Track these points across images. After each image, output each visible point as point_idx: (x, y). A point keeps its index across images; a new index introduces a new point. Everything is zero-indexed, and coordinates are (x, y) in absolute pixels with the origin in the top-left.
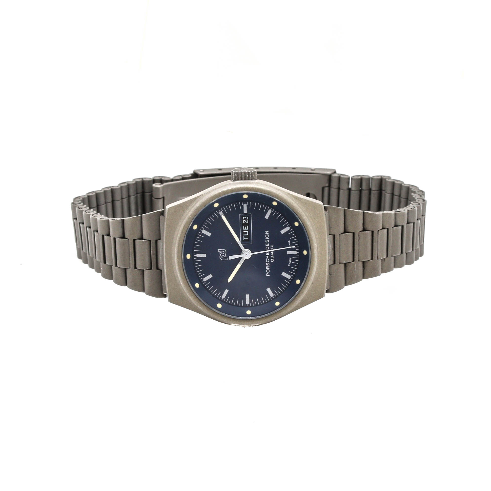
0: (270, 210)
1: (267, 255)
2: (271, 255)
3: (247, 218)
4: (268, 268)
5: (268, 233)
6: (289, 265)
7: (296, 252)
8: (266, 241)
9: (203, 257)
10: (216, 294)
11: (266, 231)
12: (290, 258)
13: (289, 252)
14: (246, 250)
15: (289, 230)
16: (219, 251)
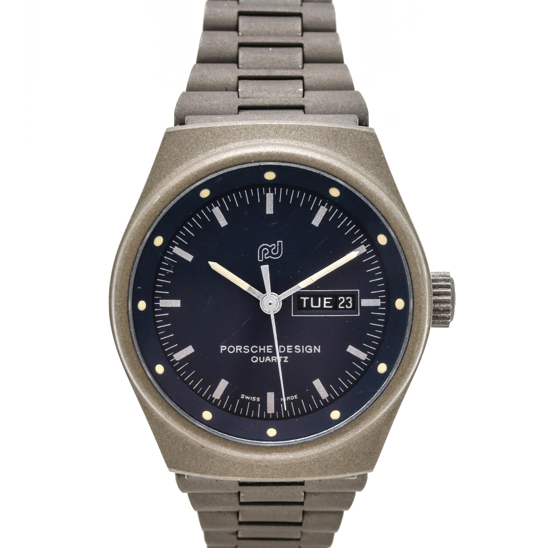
0: (367, 357)
1: (266, 348)
2: (267, 357)
3: (349, 305)
4: (237, 349)
5: (315, 352)
6: (243, 396)
7: (272, 412)
8: (297, 348)
9: (267, 207)
10: (182, 233)
11: (319, 346)
12: (259, 398)
13: (273, 396)
14: (280, 302)
15: (320, 398)
16: (278, 244)
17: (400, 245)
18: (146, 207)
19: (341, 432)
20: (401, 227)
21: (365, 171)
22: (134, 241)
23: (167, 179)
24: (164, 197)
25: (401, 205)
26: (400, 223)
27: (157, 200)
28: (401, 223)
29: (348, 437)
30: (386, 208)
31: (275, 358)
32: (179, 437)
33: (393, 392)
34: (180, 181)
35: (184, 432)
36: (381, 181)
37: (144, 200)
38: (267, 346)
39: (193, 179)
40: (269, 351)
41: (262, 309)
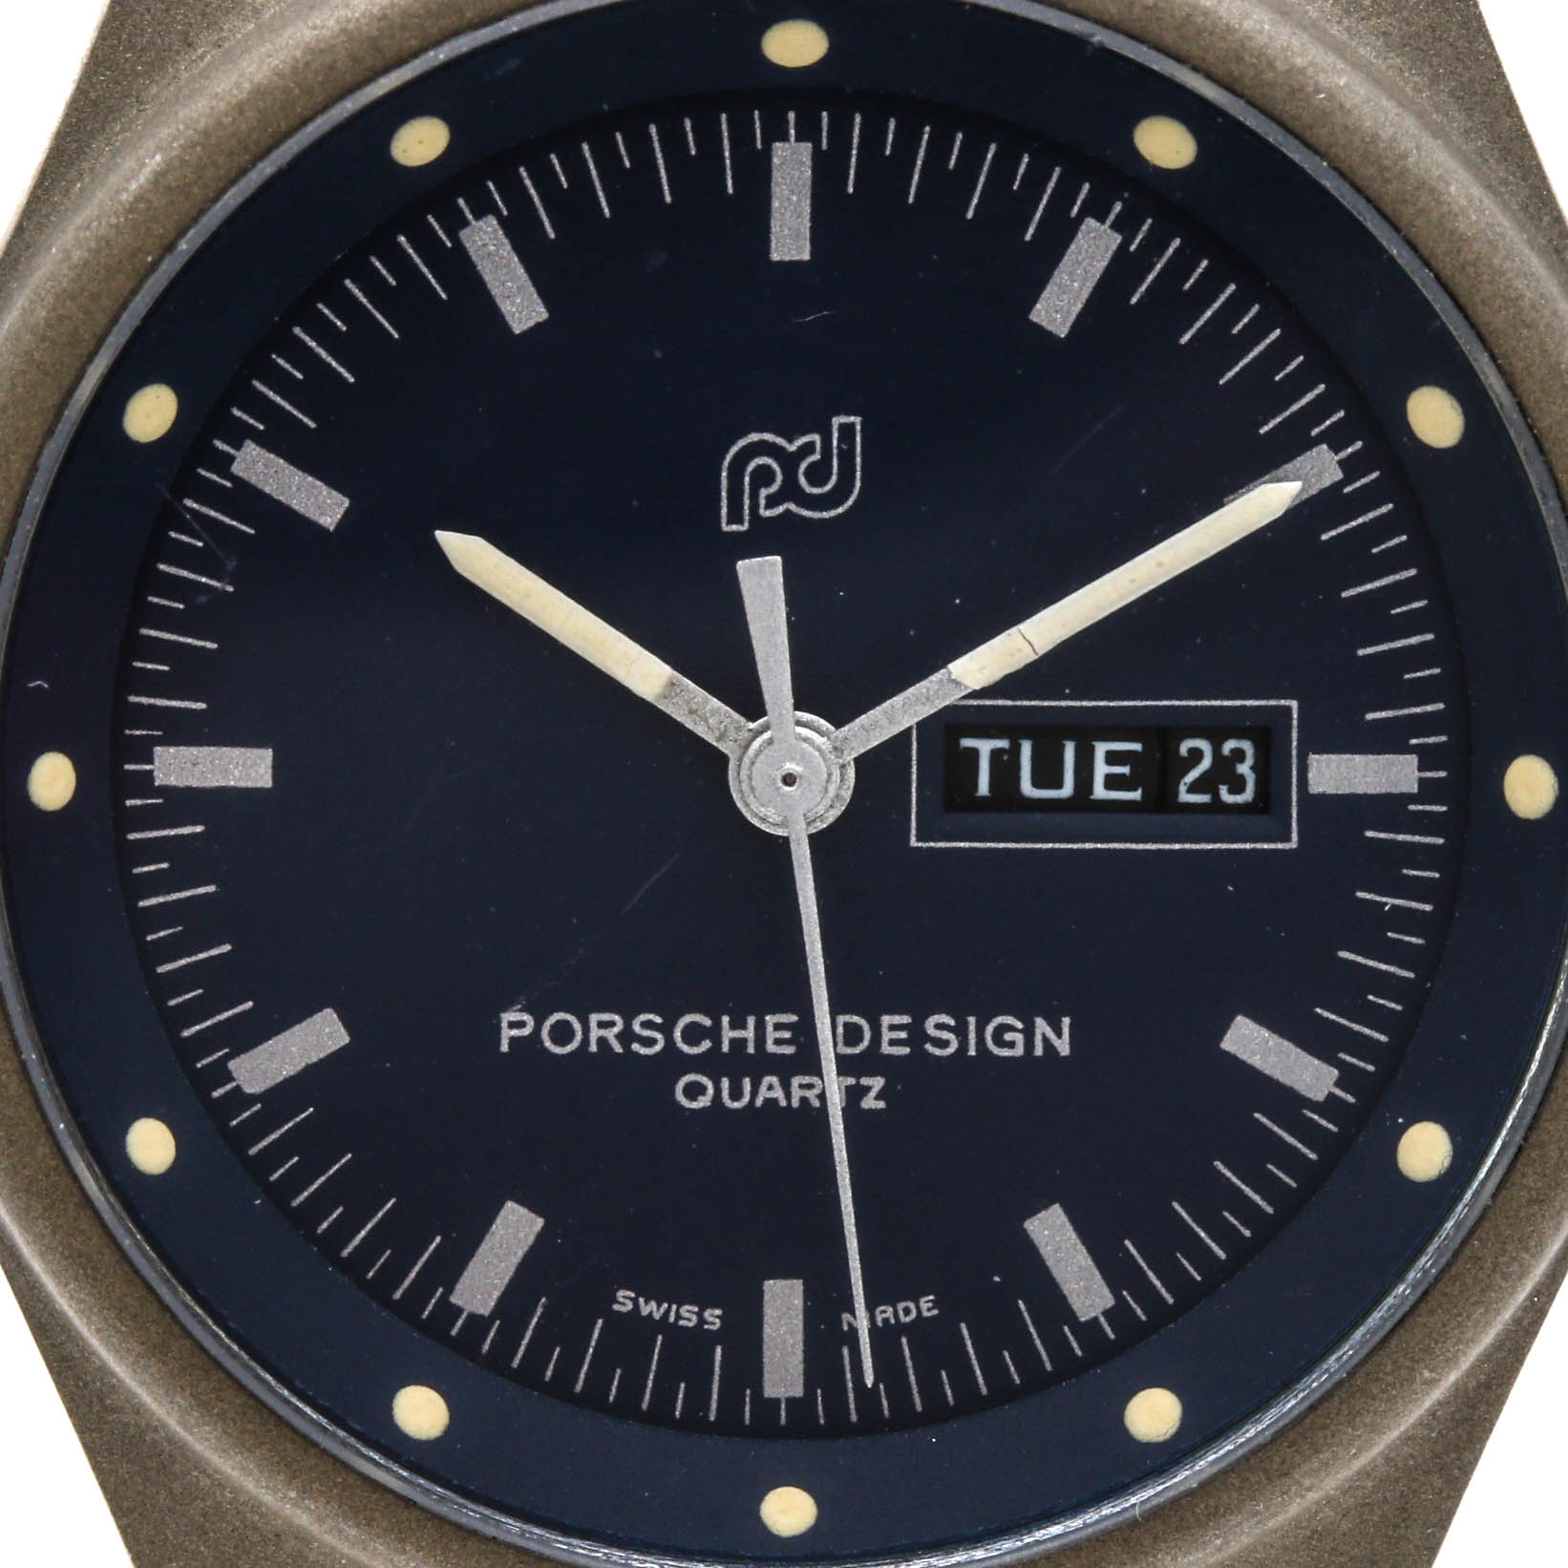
0: (1338, 1084)
1: (760, 1027)
2: (768, 1080)
3: (1237, 786)
4: (595, 1033)
5: (1039, 1051)
6: (624, 1301)
7: (791, 1394)
8: (939, 1026)
9: (773, 223)
10: (287, 366)
11: (1066, 1021)
12: (718, 1312)
13: (798, 1302)
14: (843, 766)
15: (1067, 1314)
16: (836, 435)
17: (1541, 450)
18: (78, 221)
19: (1188, 1515)
20: (1544, 353)
21: (1339, 22)
22: (11, 411)
23: (202, 58)
24: (183, 162)
25: (1547, 219)
26: (1542, 326)
27: (142, 179)
28: (1548, 326)
29: (1226, 1543)
30: (1464, 239)
31: (810, 1086)
32: (255, 1528)
33: (1486, 1297)
34: (280, 75)
35: (288, 1509)
36: (1435, 79)
37: (73, 174)
38: (767, 1018)
39: (355, 60)
40: (778, 1042)
41: (740, 805)
